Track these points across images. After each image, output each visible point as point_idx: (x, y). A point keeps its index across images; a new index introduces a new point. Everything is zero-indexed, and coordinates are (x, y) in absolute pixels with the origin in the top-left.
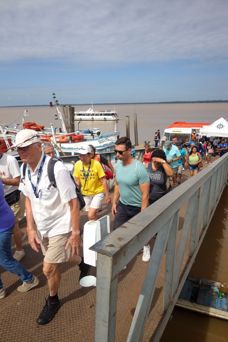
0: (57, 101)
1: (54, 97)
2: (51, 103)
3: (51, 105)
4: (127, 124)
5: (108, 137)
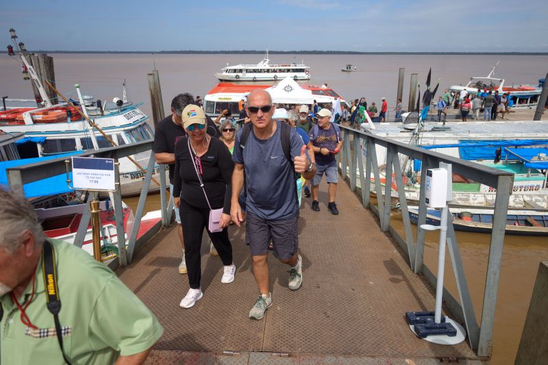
0: (21, 44)
1: (14, 37)
2: (10, 48)
3: (10, 51)
4: (152, 87)
5: (135, 108)
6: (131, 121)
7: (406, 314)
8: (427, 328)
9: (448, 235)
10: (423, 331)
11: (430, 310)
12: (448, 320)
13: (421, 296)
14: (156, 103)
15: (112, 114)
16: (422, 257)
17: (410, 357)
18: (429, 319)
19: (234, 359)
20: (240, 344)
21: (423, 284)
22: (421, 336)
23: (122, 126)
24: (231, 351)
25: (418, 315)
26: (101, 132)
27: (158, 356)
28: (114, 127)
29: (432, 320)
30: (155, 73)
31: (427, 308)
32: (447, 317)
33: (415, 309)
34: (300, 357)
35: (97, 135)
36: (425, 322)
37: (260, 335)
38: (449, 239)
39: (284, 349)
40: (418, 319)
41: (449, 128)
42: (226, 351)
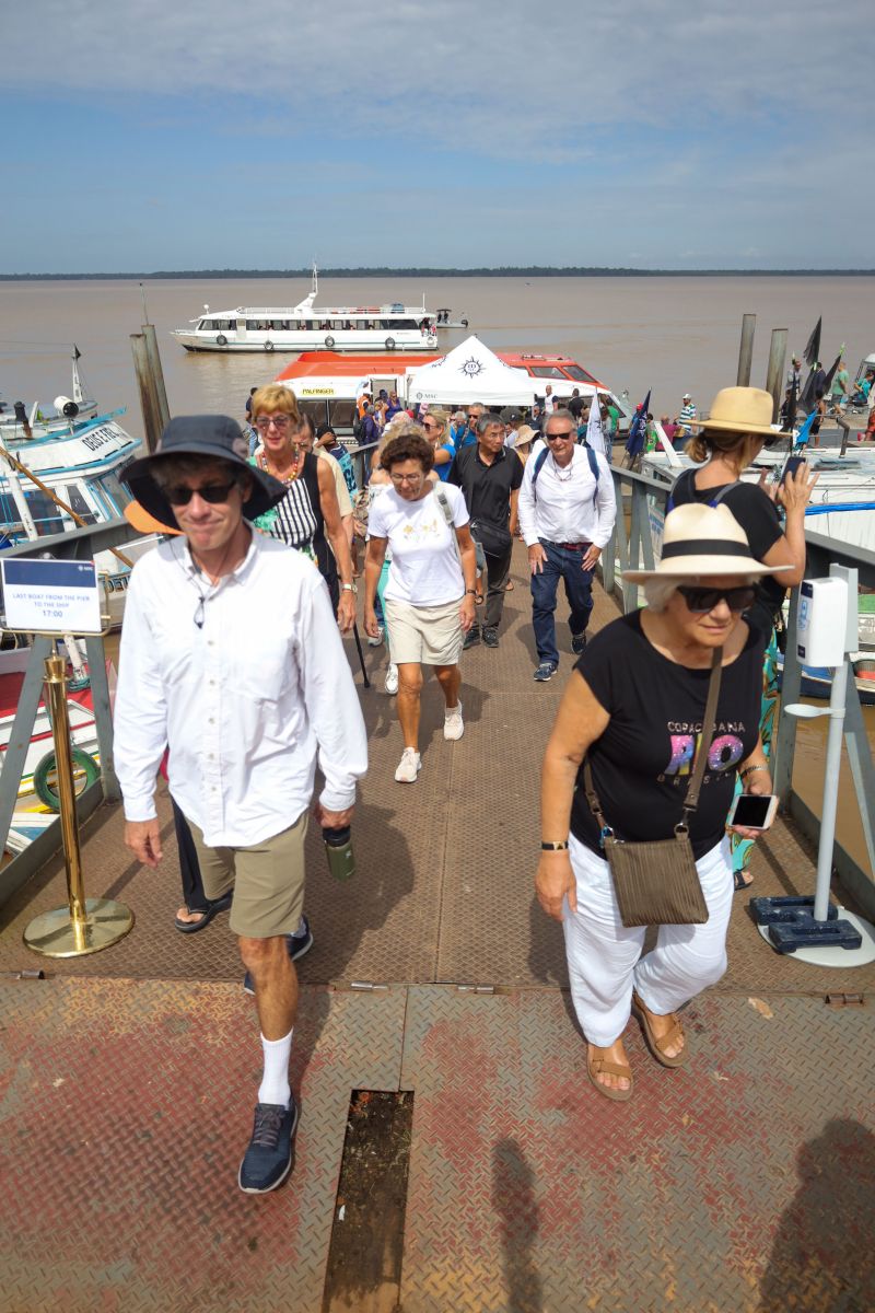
4: (142, 367)
5: (106, 422)
6: (100, 454)
7: (752, 901)
8: (796, 932)
9: (847, 727)
10: (788, 938)
11: (804, 893)
12: (844, 914)
13: (783, 861)
14: (154, 406)
15: (56, 437)
16: (789, 776)
17: (759, 992)
18: (802, 913)
19: (376, 999)
20: (386, 967)
21: (790, 836)
22: (782, 948)
23: (78, 468)
24: (368, 982)
25: (777, 903)
26: (36, 482)
27: (210, 994)
28: (60, 470)
29: (809, 915)
30: (148, 331)
31: (799, 891)
32: (841, 909)
33: (772, 890)
34: (518, 993)
35: (25, 488)
36: (793, 919)
37: (430, 947)
38: (851, 737)
39: (482, 977)
40: (777, 911)
41: (856, 463)
42: (357, 982)
